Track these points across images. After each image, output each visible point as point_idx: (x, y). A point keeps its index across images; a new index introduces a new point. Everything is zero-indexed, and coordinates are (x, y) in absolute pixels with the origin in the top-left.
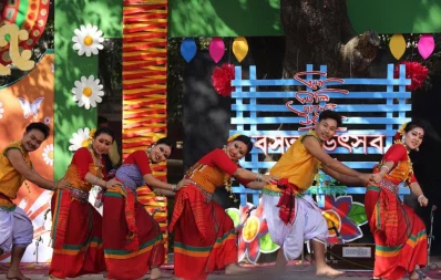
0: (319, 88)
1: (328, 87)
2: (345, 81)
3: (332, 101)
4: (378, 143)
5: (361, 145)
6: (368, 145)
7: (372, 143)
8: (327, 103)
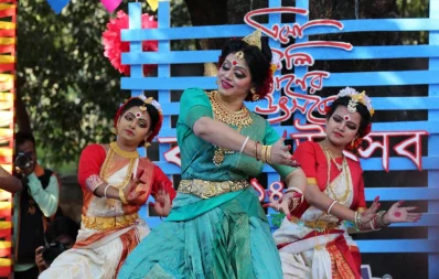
0: (292, 41)
1: (312, 38)
2: (345, 26)
3: (320, 65)
4: (411, 149)
5: (378, 153)
6: (392, 153)
7: (400, 149)
8: (310, 69)
